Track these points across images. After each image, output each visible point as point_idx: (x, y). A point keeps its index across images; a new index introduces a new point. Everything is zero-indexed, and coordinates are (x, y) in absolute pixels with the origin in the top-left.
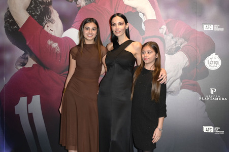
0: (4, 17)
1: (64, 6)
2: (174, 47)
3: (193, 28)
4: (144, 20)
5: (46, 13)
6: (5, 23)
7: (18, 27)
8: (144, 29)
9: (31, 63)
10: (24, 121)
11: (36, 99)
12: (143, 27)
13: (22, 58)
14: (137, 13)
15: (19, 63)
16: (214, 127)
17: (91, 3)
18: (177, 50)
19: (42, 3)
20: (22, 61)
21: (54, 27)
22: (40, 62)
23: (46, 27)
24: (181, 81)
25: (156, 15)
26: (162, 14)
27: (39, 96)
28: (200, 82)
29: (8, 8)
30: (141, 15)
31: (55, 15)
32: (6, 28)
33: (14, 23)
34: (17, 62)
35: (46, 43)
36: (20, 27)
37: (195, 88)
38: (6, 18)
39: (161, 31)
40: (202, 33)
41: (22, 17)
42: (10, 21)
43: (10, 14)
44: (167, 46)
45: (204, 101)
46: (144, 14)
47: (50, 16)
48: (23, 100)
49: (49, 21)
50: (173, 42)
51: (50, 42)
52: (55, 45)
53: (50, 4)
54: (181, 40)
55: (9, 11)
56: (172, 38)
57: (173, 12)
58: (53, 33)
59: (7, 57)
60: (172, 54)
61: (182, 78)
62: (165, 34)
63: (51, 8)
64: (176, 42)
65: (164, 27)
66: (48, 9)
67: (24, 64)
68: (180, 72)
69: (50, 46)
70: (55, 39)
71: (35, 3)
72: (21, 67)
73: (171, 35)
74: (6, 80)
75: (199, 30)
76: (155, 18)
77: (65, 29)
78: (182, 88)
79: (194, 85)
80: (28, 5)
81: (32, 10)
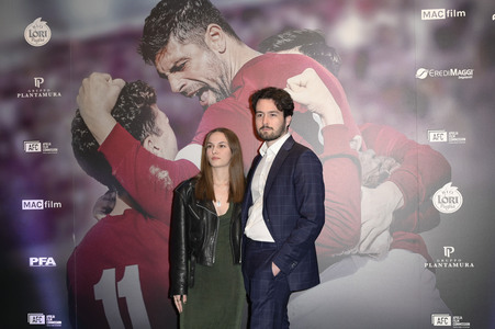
0: (70, 127)
1: (178, 104)
2: (377, 174)
3: (410, 138)
4: (321, 127)
5: (147, 117)
6: (73, 137)
7: (96, 143)
8: (322, 143)
9: (121, 207)
10: (112, 311)
11: (132, 271)
12: (321, 139)
13: (105, 199)
14: (310, 114)
15: (99, 209)
16: (452, 315)
17: (226, 97)
18: (383, 178)
19: (139, 100)
20: (105, 204)
21: (162, 142)
22: (137, 206)
23: (146, 142)
24: (391, 234)
25: (344, 117)
26: (355, 114)
27: (136, 266)
28: (425, 236)
29: (78, 110)
30: (316, 117)
31: (162, 121)
32: (75, 146)
33: (89, 136)
34: (96, 206)
35: (148, 172)
36: (100, 144)
37: (416, 246)
38: (74, 129)
39: (352, 145)
40: (427, 147)
41: (103, 126)
42: (82, 133)
43: (82, 120)
44: (364, 172)
45: (433, 270)
46: (321, 116)
47: (153, 123)
48: (109, 274)
49: (152, 133)
50: (375, 165)
51: (154, 170)
52: (164, 175)
53: (153, 101)
54: (389, 161)
55: (79, 116)
56: (374, 157)
57: (373, 111)
58: (159, 154)
59: (78, 197)
60: (373, 186)
61: (392, 229)
62: (361, 150)
63: (155, 109)
64: (380, 165)
65: (358, 138)
66: (150, 109)
67: (108, 210)
68: (389, 219)
69: (155, 177)
70: (164, 164)
71: (127, 100)
72: (104, 216)
73: (372, 152)
74: (77, 240)
75: (421, 142)
76: (341, 122)
77: (180, 146)
78: (393, 246)
79: (414, 241)
80: (114, 104)
81: (121, 111)
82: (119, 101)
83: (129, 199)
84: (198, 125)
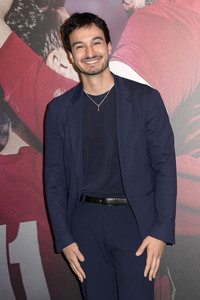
9: (15, 144)
23: (50, 57)
49: (59, 45)
53: (60, 3)
58: (67, 73)
66: (57, 15)
80: (8, 8)
81: (17, 17)
82: (15, 5)
83: (26, 134)
84: (120, 36)
